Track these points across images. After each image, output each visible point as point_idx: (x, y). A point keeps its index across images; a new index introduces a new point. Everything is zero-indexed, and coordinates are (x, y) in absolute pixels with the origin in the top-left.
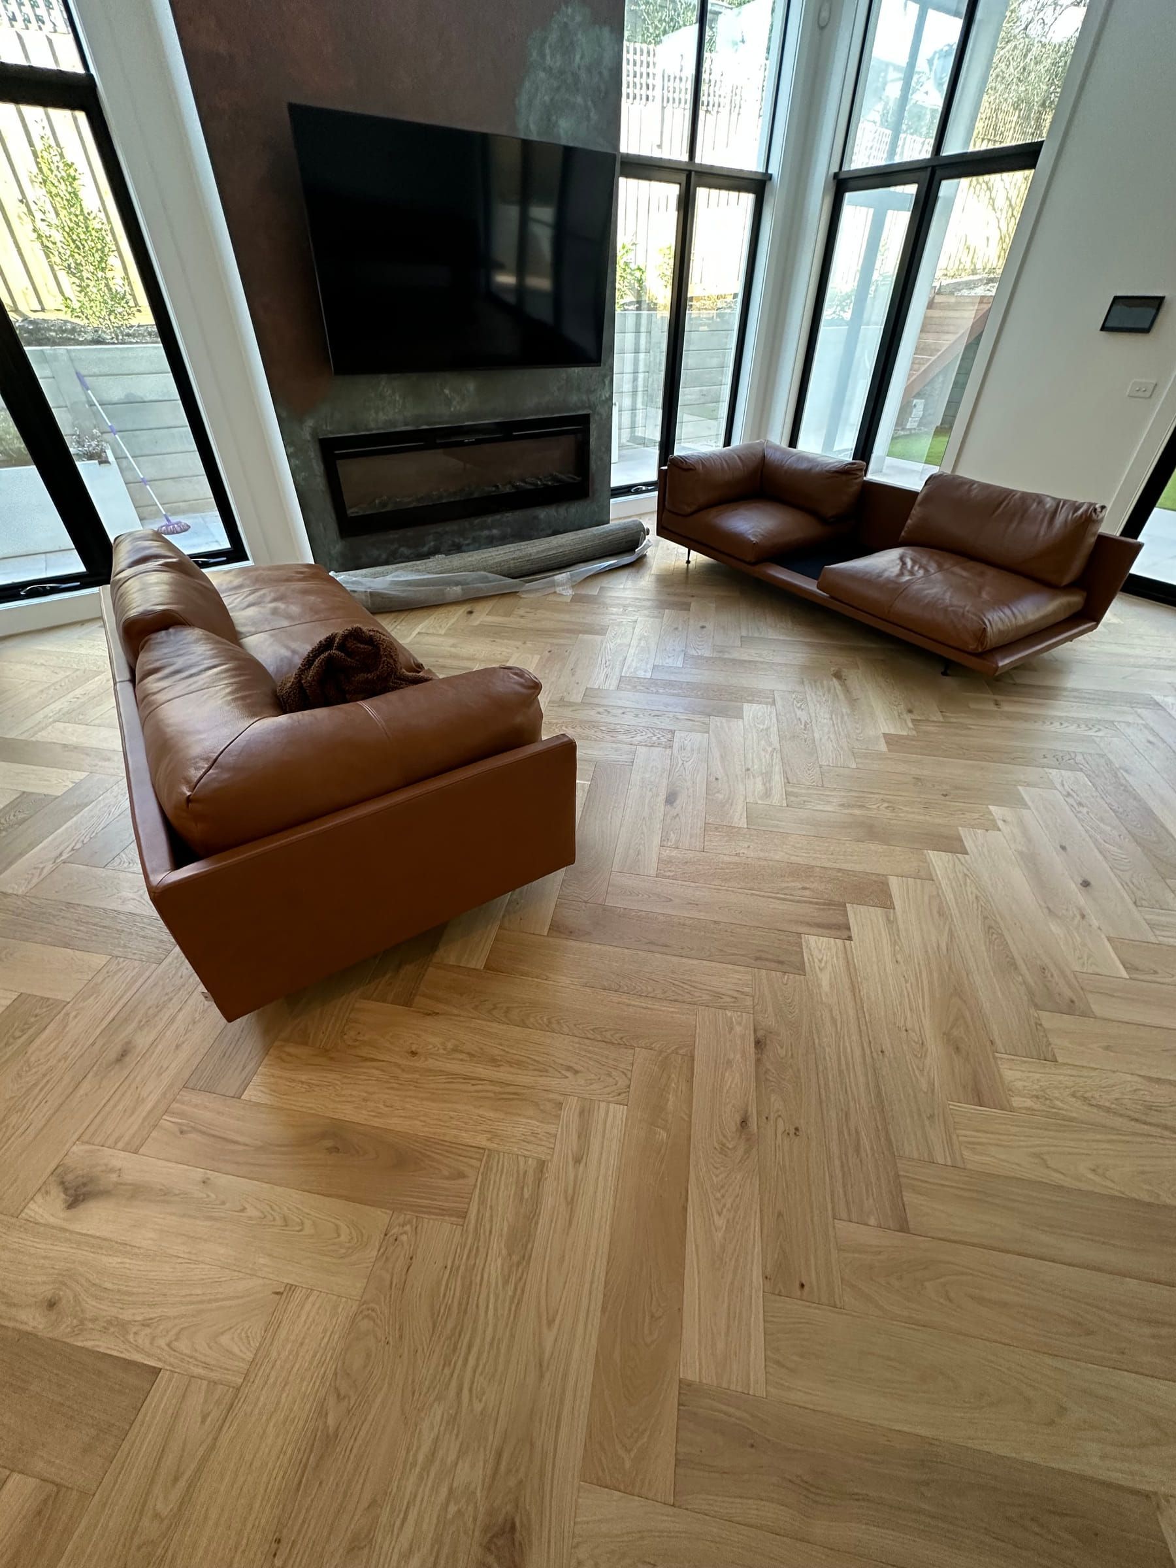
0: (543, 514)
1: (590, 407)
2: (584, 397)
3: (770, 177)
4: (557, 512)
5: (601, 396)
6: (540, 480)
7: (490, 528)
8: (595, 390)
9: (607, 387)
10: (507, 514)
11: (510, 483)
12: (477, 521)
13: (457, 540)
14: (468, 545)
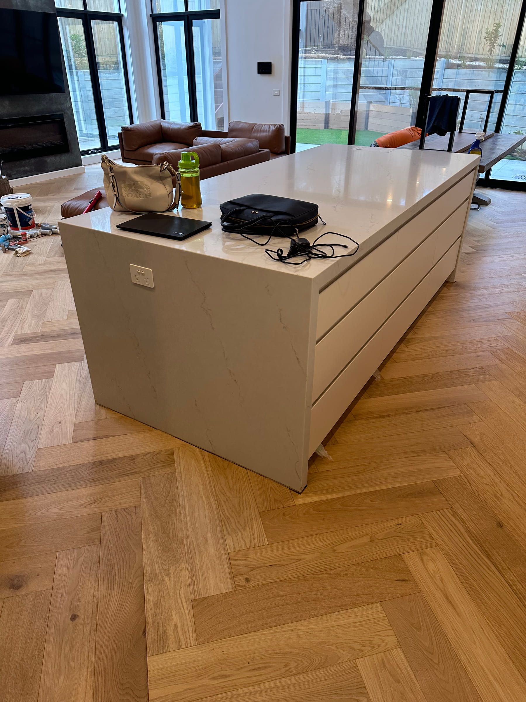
0: (50, 160)
1: (62, 111)
2: (59, 107)
3: (123, 15)
4: (55, 158)
5: (66, 106)
6: (45, 144)
7: (24, 166)
8: (63, 103)
9: (69, 102)
10: (32, 160)
11: (30, 145)
12: (17, 163)
13: (9, 172)
14: (14, 174)
